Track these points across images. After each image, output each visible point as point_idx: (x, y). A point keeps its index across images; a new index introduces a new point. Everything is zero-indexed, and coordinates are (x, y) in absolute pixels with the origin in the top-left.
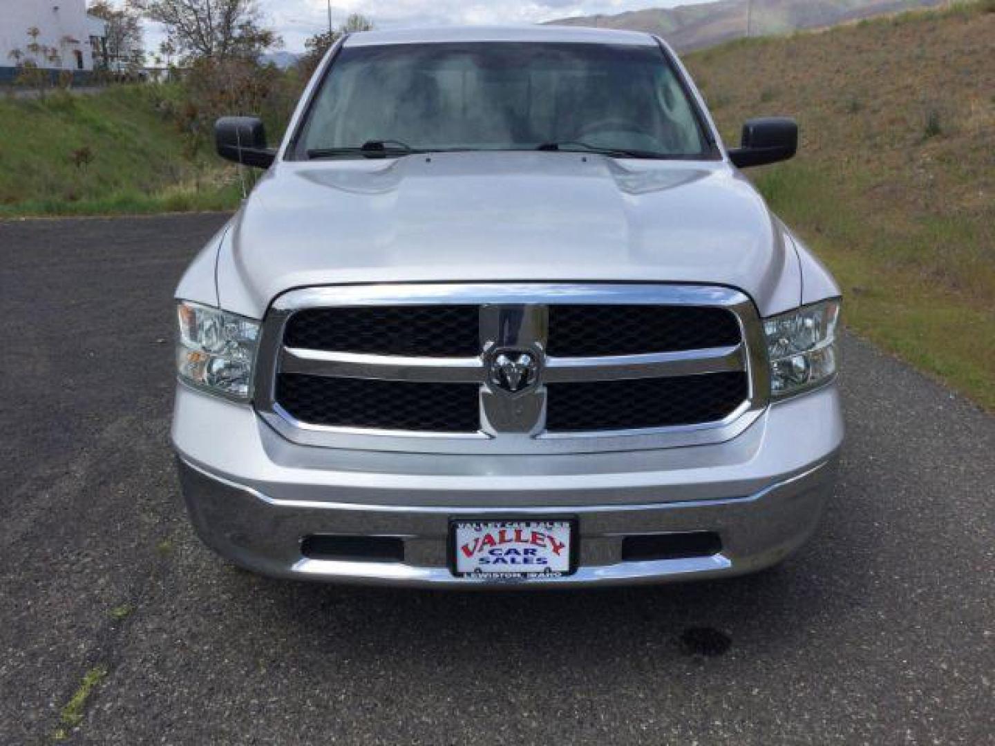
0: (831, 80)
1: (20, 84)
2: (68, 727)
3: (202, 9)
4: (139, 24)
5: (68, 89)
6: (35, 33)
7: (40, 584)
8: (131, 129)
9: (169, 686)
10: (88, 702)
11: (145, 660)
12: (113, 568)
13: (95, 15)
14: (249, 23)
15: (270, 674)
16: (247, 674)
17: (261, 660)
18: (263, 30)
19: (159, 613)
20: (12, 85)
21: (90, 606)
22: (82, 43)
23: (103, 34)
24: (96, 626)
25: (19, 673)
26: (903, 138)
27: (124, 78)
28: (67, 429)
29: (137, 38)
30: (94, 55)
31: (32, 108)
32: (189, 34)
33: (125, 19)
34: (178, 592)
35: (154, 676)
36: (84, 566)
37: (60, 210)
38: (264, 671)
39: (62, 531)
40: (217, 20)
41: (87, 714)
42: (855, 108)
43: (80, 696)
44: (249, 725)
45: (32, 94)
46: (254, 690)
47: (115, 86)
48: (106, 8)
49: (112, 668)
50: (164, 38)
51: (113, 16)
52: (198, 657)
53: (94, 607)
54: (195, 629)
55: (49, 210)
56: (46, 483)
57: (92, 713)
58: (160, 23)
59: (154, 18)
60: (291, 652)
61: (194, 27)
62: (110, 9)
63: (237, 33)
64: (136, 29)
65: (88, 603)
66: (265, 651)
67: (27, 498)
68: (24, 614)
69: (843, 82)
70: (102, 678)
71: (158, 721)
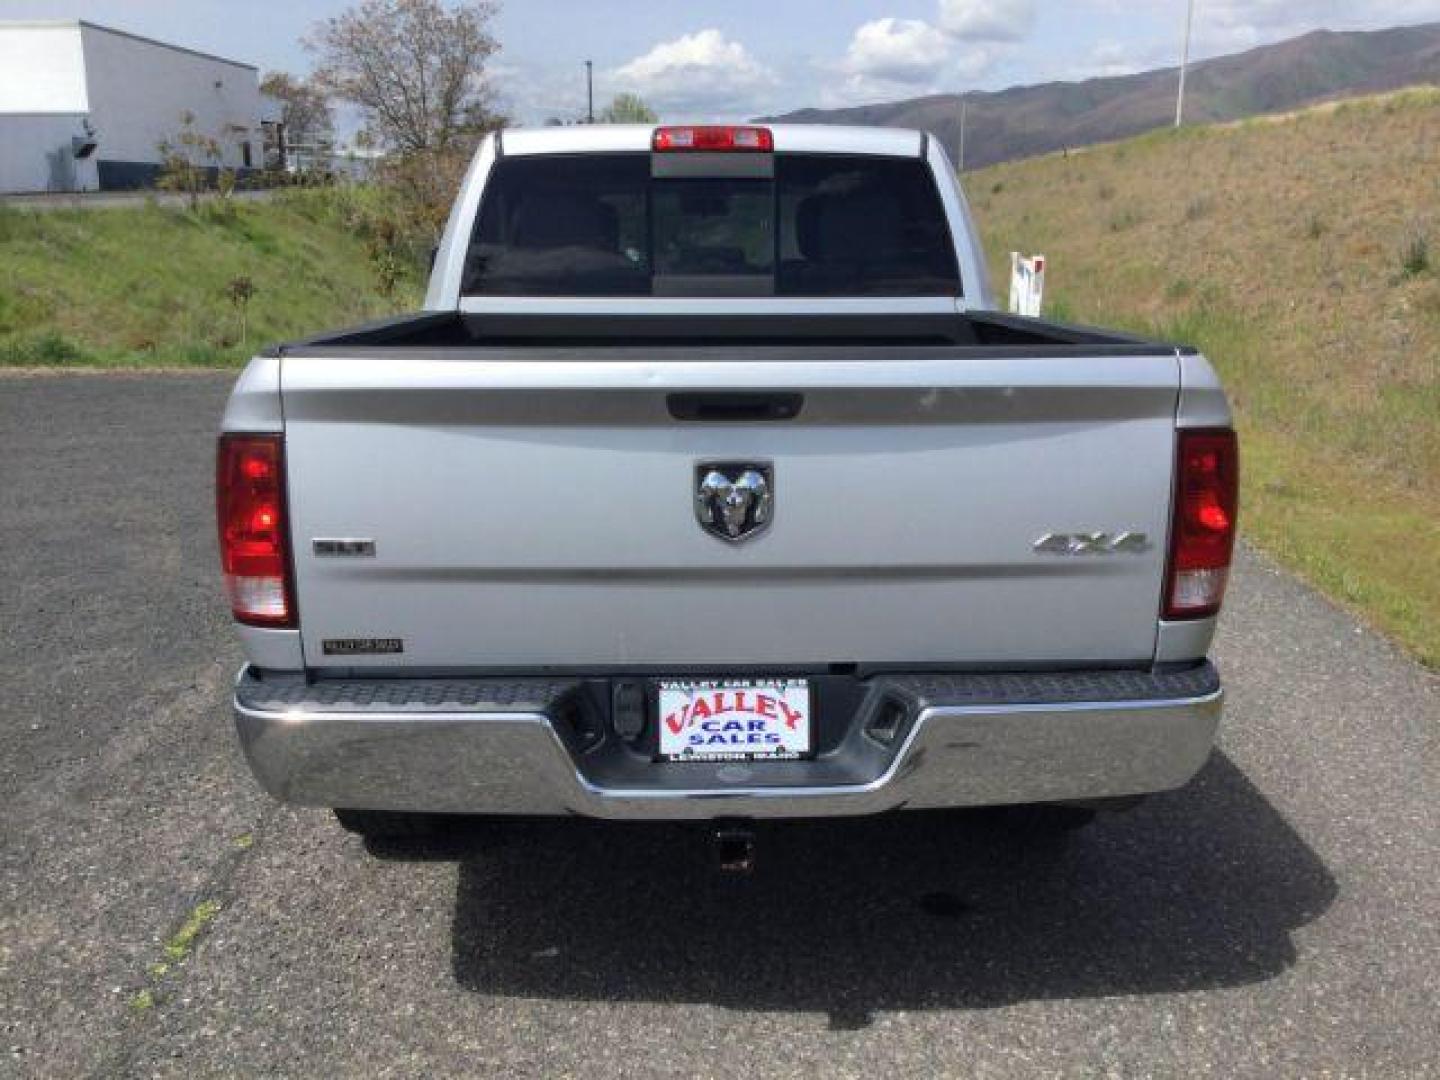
0: (1287, 191)
1: (166, 188)
2: (172, 963)
3: (415, 86)
4: (329, 105)
5: (229, 194)
6: (189, 120)
7: (152, 810)
8: (310, 249)
9: (292, 925)
10: (197, 937)
11: (266, 896)
12: (239, 796)
13: (270, 93)
14: (478, 105)
15: (411, 918)
16: (383, 917)
17: (402, 903)
18: (496, 116)
19: (289, 847)
20: (156, 189)
21: (208, 837)
22: (251, 132)
23: (281, 121)
24: (213, 858)
25: (121, 904)
26: (1375, 276)
27: (304, 181)
28: (197, 636)
29: (327, 125)
30: (267, 147)
31: (181, 220)
32: (395, 120)
33: (311, 98)
34: (313, 825)
35: (275, 914)
36: (206, 793)
37: (208, 360)
38: (403, 914)
39: (182, 753)
40: (434, 102)
41: (194, 950)
42: (1316, 232)
43: (187, 932)
44: (378, 969)
45: (181, 201)
46: (389, 934)
47: (292, 192)
48: (285, 81)
49: (227, 904)
50: (362, 125)
51: (297, 93)
52: (329, 897)
53: (213, 836)
54: (328, 866)
55: (195, 358)
56: (168, 697)
57: (201, 948)
58: (357, 105)
59: (348, 99)
60: (439, 895)
61: (403, 111)
62: (290, 84)
63: (460, 119)
64: (325, 112)
65: (206, 832)
66: (408, 893)
67: (143, 714)
68: (132, 841)
69: (1305, 193)
70: (216, 913)
71: (275, 961)
